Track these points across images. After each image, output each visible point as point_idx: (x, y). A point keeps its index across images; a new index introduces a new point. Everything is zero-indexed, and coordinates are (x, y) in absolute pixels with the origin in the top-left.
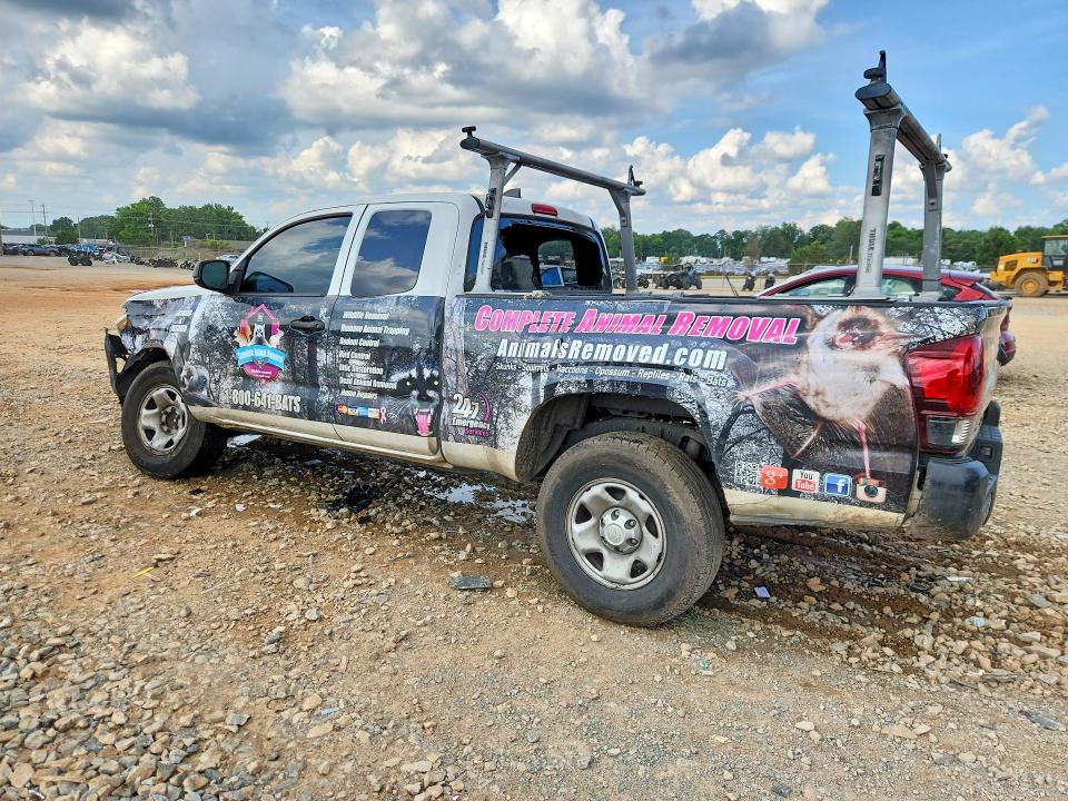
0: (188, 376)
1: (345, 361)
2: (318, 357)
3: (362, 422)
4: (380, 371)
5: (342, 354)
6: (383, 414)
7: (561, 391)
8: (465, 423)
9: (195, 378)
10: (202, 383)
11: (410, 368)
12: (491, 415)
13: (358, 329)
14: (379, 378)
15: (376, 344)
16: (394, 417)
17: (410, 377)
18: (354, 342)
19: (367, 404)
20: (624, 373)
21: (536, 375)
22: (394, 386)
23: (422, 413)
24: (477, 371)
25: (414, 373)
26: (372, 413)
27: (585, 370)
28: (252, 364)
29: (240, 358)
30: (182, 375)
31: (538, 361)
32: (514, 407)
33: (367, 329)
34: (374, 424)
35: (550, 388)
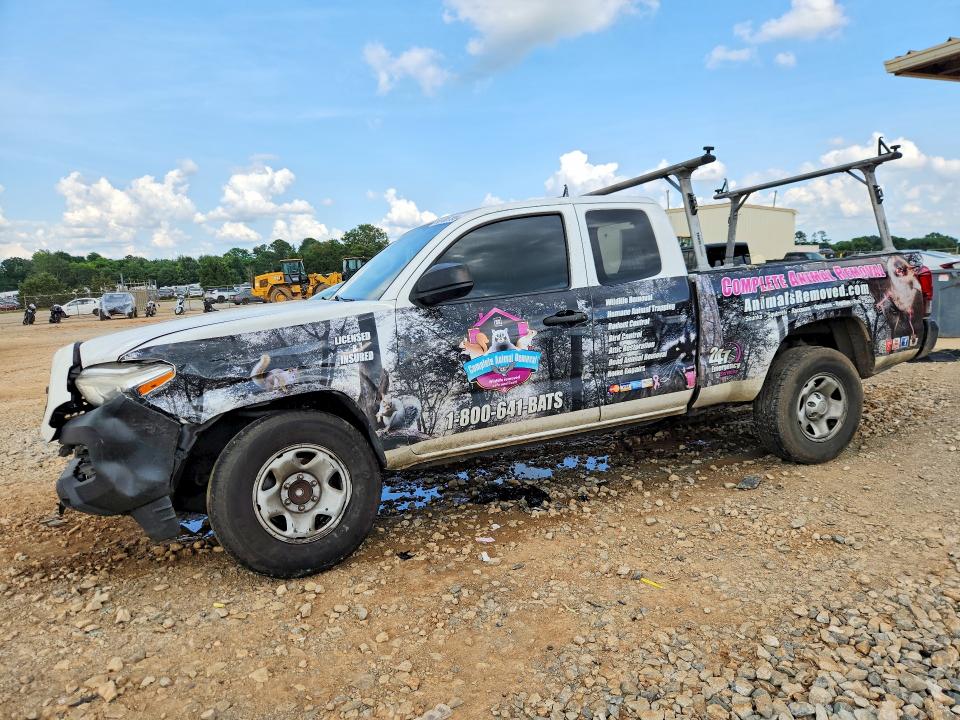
0: (389, 414)
1: (615, 344)
2: (584, 347)
3: (636, 394)
4: (652, 345)
5: (612, 338)
6: (656, 381)
7: (798, 324)
8: (720, 368)
9: (399, 412)
10: (411, 415)
11: (680, 335)
12: (743, 356)
13: (627, 313)
14: (650, 351)
15: (647, 322)
16: (666, 380)
17: (680, 344)
18: (624, 325)
19: (638, 377)
20: (829, 306)
21: (779, 318)
22: (664, 355)
23: (689, 371)
24: (730, 326)
25: (682, 339)
26: (646, 383)
27: (809, 308)
28: (491, 374)
29: (471, 372)
30: (379, 415)
31: (777, 309)
32: (764, 345)
33: (635, 311)
34: (649, 392)
35: (791, 325)
